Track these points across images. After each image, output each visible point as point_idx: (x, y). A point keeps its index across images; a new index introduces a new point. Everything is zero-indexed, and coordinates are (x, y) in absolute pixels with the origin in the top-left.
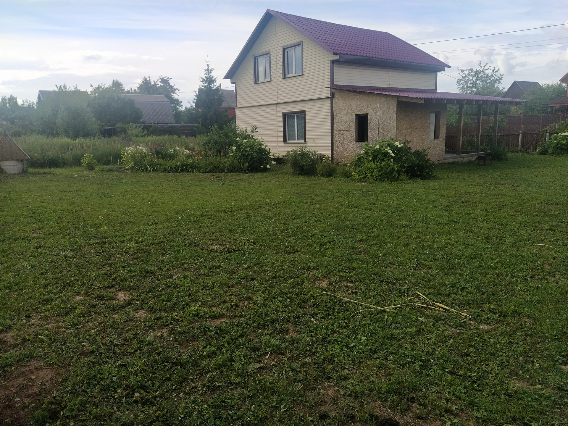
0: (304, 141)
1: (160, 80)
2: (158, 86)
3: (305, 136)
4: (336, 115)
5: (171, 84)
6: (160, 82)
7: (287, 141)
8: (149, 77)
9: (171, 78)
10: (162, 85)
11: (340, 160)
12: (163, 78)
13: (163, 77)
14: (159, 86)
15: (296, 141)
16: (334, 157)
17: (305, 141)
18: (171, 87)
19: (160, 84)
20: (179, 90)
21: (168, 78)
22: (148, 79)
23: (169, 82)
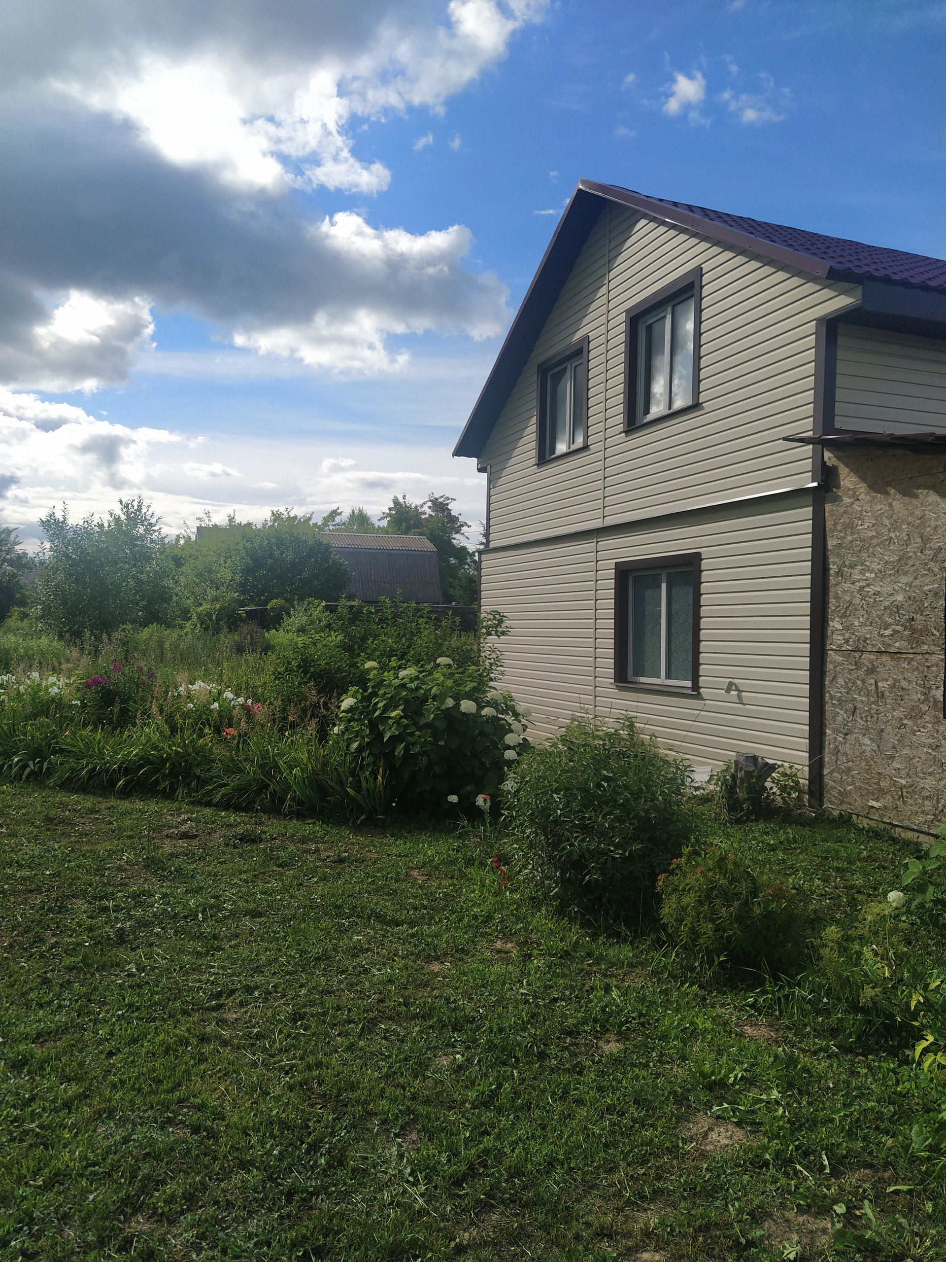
0: (689, 684)
1: (430, 504)
2: (423, 517)
3: (696, 664)
4: (840, 573)
5: (453, 513)
6: (430, 507)
7: (630, 677)
8: (404, 497)
9: (452, 499)
10: (433, 514)
11: (857, 803)
12: (437, 499)
13: (437, 497)
14: (427, 516)
15: (662, 680)
16: (827, 780)
17: (696, 687)
18: (453, 519)
19: (429, 511)
20: (469, 526)
21: (448, 499)
22: (401, 500)
23: (450, 507)
